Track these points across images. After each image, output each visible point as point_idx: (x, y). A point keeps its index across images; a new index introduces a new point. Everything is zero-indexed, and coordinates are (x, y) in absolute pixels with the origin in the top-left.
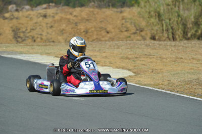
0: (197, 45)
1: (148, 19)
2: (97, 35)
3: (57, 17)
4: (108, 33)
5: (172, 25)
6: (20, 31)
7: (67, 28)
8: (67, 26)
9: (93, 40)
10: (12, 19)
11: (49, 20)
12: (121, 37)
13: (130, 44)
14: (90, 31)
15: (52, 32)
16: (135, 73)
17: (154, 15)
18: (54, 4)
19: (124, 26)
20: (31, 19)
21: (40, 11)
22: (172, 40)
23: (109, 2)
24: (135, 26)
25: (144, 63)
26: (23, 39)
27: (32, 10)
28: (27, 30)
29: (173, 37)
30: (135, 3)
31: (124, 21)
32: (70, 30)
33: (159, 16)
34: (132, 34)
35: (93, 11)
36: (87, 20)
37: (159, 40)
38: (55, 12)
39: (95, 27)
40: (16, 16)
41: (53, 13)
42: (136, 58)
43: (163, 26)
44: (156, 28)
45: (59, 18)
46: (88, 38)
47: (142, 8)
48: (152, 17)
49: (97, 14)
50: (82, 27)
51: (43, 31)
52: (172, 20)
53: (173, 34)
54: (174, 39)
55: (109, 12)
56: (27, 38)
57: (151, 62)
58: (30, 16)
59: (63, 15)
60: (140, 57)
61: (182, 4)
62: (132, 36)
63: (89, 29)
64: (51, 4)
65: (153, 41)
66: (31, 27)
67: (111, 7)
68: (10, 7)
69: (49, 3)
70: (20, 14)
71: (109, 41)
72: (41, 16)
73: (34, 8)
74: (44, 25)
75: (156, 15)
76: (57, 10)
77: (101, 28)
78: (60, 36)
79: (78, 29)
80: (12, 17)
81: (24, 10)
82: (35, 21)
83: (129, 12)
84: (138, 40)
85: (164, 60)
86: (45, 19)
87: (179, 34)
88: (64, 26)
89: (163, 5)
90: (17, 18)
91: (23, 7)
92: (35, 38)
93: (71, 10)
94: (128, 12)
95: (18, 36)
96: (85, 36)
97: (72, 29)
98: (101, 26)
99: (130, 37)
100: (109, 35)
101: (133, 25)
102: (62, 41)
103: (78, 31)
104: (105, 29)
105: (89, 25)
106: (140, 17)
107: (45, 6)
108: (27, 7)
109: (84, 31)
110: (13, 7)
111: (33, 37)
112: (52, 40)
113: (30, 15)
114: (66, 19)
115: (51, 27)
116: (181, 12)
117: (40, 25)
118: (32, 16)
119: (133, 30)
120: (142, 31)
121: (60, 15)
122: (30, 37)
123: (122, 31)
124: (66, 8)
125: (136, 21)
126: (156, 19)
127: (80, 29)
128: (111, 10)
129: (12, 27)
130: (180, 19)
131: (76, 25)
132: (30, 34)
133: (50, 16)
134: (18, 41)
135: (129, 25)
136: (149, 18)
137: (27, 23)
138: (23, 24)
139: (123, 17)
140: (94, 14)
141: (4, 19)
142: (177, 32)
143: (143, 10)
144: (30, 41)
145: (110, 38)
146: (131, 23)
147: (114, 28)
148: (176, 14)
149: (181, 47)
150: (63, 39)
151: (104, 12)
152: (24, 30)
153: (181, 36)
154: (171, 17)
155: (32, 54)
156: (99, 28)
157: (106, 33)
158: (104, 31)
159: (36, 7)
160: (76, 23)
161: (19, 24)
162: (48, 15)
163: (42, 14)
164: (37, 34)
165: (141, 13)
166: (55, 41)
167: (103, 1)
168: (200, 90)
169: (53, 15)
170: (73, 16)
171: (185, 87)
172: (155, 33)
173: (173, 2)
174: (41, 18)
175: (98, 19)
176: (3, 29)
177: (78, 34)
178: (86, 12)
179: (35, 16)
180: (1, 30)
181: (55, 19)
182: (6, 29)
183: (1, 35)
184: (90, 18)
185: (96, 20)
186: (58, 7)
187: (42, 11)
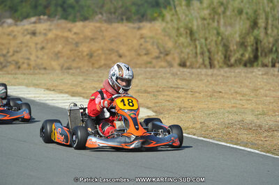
0: (243, 74)
1: (176, 38)
2: (106, 59)
3: (50, 35)
4: (120, 56)
5: (209, 47)
7: (64, 50)
9: (100, 67)
11: (39, 39)
12: (139, 62)
13: (150, 72)
14: (95, 54)
15: (43, 56)
16: (155, 112)
17: (185, 32)
18: (46, 17)
19: (142, 47)
20: (15, 37)
21: (27, 27)
22: (209, 67)
23: (123, 14)
24: (158, 48)
25: (168, 98)
26: (4, 64)
27: (16, 25)
28: (8, 52)
29: (210, 63)
30: (159, 16)
31: (142, 41)
32: (69, 52)
33: (191, 33)
34: (153, 58)
35: (100, 27)
36: (92, 39)
37: (191, 67)
38: (48, 28)
39: (103, 49)
41: (45, 30)
42: (158, 91)
43: (196, 47)
45: (53, 36)
46: (93, 64)
47: (167, 23)
48: (181, 35)
49: (106, 30)
50: (85, 49)
51: (31, 54)
52: (209, 40)
53: (210, 58)
54: (212, 66)
55: (122, 28)
56: (8, 64)
57: (179, 98)
58: (13, 34)
59: (59, 32)
60: (163, 91)
61: (224, 17)
62: (154, 61)
63: (94, 52)
64: (42, 17)
65: (182, 69)
66: (15, 49)
67: (125, 21)
69: (39, 15)
72: (28, 33)
73: (18, 23)
74: (33, 45)
75: (187, 33)
76: (50, 25)
77: (111, 50)
78: (55, 60)
79: (79, 52)
81: (5, 25)
82: (19, 40)
83: (150, 28)
84: (161, 67)
85: (197, 94)
86: (34, 38)
87: (219, 58)
88: (59, 47)
89: (197, 19)
91: (3, 21)
92: (20, 64)
93: (69, 25)
94: (147, 29)
96: (90, 62)
97: (71, 51)
98: (112, 47)
99: (150, 63)
100: (122, 60)
101: (155, 47)
102: (57, 67)
103: (79, 54)
104: (117, 51)
105: (95, 46)
106: (165, 36)
107: (33, 19)
108: (10, 21)
109: (87, 55)
111: (17, 63)
112: (44, 66)
113: (13, 31)
114: (63, 37)
115: (43, 48)
116: (222, 29)
117: (27, 46)
118: (16, 33)
119: (155, 52)
120: (167, 55)
121: (55, 32)
122: (14, 62)
123: (139, 55)
124: (63, 22)
125: (160, 41)
126: (186, 37)
127: (83, 52)
128: (126, 26)
130: (220, 38)
131: (77, 46)
132: (15, 58)
133: (40, 33)
135: (149, 46)
136: (177, 36)
137: (9, 43)
138: (3, 45)
139: (141, 35)
140: (101, 31)
142: (216, 56)
143: (169, 26)
144: (13, 67)
146: (153, 42)
147: (129, 51)
148: (215, 32)
149: (221, 77)
150: (59, 65)
151: (116, 29)
152: (5, 52)
153: (221, 61)
154: (207, 35)
155: (15, 85)
156: (109, 50)
157: (118, 58)
158: (117, 54)
159: (21, 21)
160: (77, 43)
162: (38, 31)
163: (30, 31)
164: (22, 58)
165: (167, 30)
166: (47, 68)
167: (115, 13)
168: (245, 136)
169: (45, 32)
170: (73, 33)
171: (224, 132)
172: (186, 57)
173: (210, 14)
174: (28, 37)
175: (107, 38)
177: (80, 59)
178: (91, 27)
179: (20, 34)
181: (47, 38)
184: (96, 36)
185: (104, 39)
186: (51, 21)
187: (30, 27)
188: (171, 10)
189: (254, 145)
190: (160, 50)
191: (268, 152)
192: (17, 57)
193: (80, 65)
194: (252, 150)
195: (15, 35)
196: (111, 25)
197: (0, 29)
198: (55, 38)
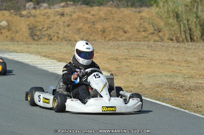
1: (166, 20)
2: (114, 34)
3: (74, 16)
4: (125, 32)
5: (190, 26)
6: (36, 29)
7: (84, 27)
8: (84, 25)
9: (110, 40)
10: (28, 17)
11: (66, 18)
12: (138, 37)
14: (107, 30)
15: (69, 31)
17: (172, 15)
18: (72, 3)
19: (141, 26)
20: (48, 17)
21: (58, 9)
22: (190, 41)
23: (128, 2)
24: (153, 26)
26: (40, 37)
27: (50, 8)
28: (43, 28)
29: (191, 38)
30: (155, 3)
31: (142, 20)
32: (87, 28)
33: (177, 16)
34: (150, 34)
35: (111, 11)
36: (106, 19)
37: (178, 41)
38: (72, 10)
39: (112, 27)
40: (33, 14)
43: (180, 27)
44: (174, 29)
45: (76, 17)
46: (105, 37)
47: (160, 8)
48: (170, 18)
49: (115, 13)
50: (99, 27)
51: (60, 29)
52: (190, 21)
53: (190, 35)
55: (127, 11)
56: (43, 37)
58: (47, 15)
59: (81, 14)
61: (201, 4)
62: (150, 36)
63: (106, 29)
64: (69, 2)
66: (48, 26)
67: (130, 7)
68: (28, 5)
69: (67, 1)
70: (37, 12)
71: (126, 41)
72: (59, 14)
73: (52, 7)
74: (61, 23)
75: (174, 15)
76: (75, 9)
78: (77, 34)
79: (95, 28)
80: (29, 15)
81: (42, 8)
82: (52, 19)
83: (148, 12)
84: (155, 41)
86: (62, 18)
87: (197, 35)
88: (81, 25)
89: (182, 5)
90: (34, 16)
91: (41, 4)
92: (52, 36)
93: (88, 8)
94: (146, 12)
95: (34, 35)
96: (102, 36)
97: (89, 28)
98: (119, 25)
99: (147, 37)
100: (126, 35)
101: (151, 26)
104: (123, 28)
105: (107, 24)
106: (158, 17)
107: (63, 4)
109: (101, 31)
110: (30, 5)
111: (49, 36)
112: (69, 38)
113: (47, 13)
114: (84, 17)
115: (69, 25)
116: (200, 14)
117: (57, 24)
118: (49, 14)
119: (151, 30)
120: (160, 32)
121: (77, 13)
122: (47, 35)
123: (140, 31)
124: (84, 7)
125: (154, 21)
126: (174, 19)
127: (97, 28)
128: (130, 10)
129: (29, 25)
130: (198, 20)
131: (94, 24)
132: (47, 32)
133: (67, 14)
134: (34, 39)
135: (147, 25)
136: (167, 18)
137: (44, 21)
138: (39, 22)
139: (141, 17)
140: (112, 13)
141: (21, 17)
142: (195, 33)
143: (161, 10)
144: (46, 39)
145: (128, 38)
146: (149, 22)
147: (131, 28)
148: (195, 15)
150: (80, 38)
152: (41, 28)
153: (199, 37)
154: (189, 17)
156: (117, 28)
157: (123, 33)
158: (122, 30)
159: (53, 5)
160: (93, 22)
161: (36, 22)
162: (65, 13)
163: (59, 13)
164: (53, 32)
165: (159, 13)
166: (71, 40)
168: (169, 94)
169: (70, 13)
170: (91, 14)
171: (155, 90)
172: (173, 33)
173: (191, 3)
174: (58, 17)
175: (116, 19)
176: (19, 26)
177: (95, 33)
178: (104, 10)
179: (52, 15)
180: (18, 28)
181: (72, 18)
182: (23, 27)
183: (17, 32)
184: (108, 17)
185: (114, 19)
186: (75, 6)
187: (60, 10)
189: (170, 101)
190: (154, 28)
191: (177, 106)
192: (50, 32)
193: (95, 38)
194: (166, 105)
195: (49, 16)
196: (119, 9)
197: (38, 10)
198: (78, 18)
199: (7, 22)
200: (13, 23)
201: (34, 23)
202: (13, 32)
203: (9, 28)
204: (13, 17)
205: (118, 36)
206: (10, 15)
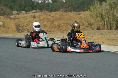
1: (96, 18)
2: (66, 28)
3: (42, 18)
5: (110, 22)
6: (20, 26)
7: (48, 24)
9: (63, 31)
11: (37, 19)
14: (61, 26)
18: (39, 10)
19: (81, 22)
21: (31, 14)
24: (88, 22)
26: (22, 30)
27: (27, 14)
28: (24, 25)
31: (81, 19)
32: (50, 25)
33: (102, 16)
34: (86, 27)
35: (62, 14)
36: (59, 19)
38: (40, 14)
39: (64, 23)
40: (17, 17)
41: (39, 15)
43: (104, 21)
44: (100, 23)
45: (43, 18)
46: (60, 30)
47: (92, 12)
48: (97, 17)
49: (65, 15)
50: (56, 23)
52: (110, 19)
54: (111, 29)
55: (72, 14)
56: (24, 30)
59: (45, 16)
61: (116, 8)
62: (86, 28)
63: (60, 24)
64: (37, 10)
66: (27, 24)
70: (20, 16)
72: (32, 17)
73: (28, 13)
75: (100, 16)
76: (41, 14)
78: (44, 28)
80: (15, 18)
81: (22, 14)
82: (29, 20)
86: (34, 19)
87: (114, 26)
88: (45, 23)
89: (104, 10)
90: (18, 19)
91: (21, 12)
93: (49, 13)
94: (83, 14)
95: (19, 29)
96: (59, 29)
97: (50, 24)
98: (68, 22)
99: (85, 29)
101: (86, 22)
103: (54, 25)
104: (70, 24)
105: (61, 22)
106: (91, 17)
107: (34, 11)
109: (58, 26)
110: (15, 12)
111: (28, 30)
113: (25, 16)
114: (47, 18)
117: (32, 22)
118: (27, 17)
119: (87, 24)
120: (92, 25)
121: (43, 16)
125: (89, 19)
126: (100, 18)
127: (55, 24)
128: (73, 13)
129: (15, 24)
130: (114, 18)
131: (53, 22)
132: (26, 28)
133: (37, 17)
134: (19, 32)
135: (84, 22)
136: (96, 17)
137: (24, 21)
138: (22, 22)
139: (80, 17)
140: (63, 15)
141: (10, 19)
143: (92, 13)
144: (26, 31)
148: (112, 15)
150: (46, 30)
151: (69, 15)
152: (22, 25)
156: (67, 24)
160: (53, 21)
161: (19, 22)
162: (36, 16)
163: (32, 16)
164: (30, 28)
165: (92, 15)
167: (68, 8)
169: (39, 16)
170: (51, 17)
172: (100, 26)
173: (110, 8)
174: (32, 18)
175: (66, 19)
176: (10, 25)
177: (54, 27)
178: (58, 14)
179: (28, 17)
180: (9, 26)
181: (40, 19)
182: (12, 25)
183: (9, 28)
184: (61, 18)
185: (65, 19)
186: (41, 12)
187: (33, 14)
188: (93, 6)
190: (88, 24)
192: (28, 27)
193: (55, 30)
195: (27, 18)
196: (67, 13)
197: (20, 15)
198: (44, 19)
199: (3, 22)
200: (6, 23)
201: (19, 23)
202: (7, 28)
203: (4, 26)
204: (6, 19)
205: (68, 29)
206: (4, 19)
